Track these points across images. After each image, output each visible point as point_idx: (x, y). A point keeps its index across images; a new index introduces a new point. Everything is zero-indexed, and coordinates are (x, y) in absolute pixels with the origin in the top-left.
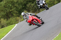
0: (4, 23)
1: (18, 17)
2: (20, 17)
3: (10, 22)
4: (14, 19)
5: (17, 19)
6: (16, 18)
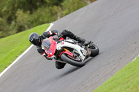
0: (23, 21)
3: (38, 18)
6: (51, 8)
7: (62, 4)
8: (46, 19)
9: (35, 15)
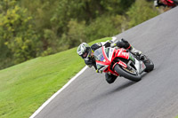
1: (119, 17)
2: (126, 16)
3: (97, 30)
4: (108, 20)
5: (116, 23)
6: (113, 17)
7: (128, 13)
8: (106, 32)
9: (93, 27)
